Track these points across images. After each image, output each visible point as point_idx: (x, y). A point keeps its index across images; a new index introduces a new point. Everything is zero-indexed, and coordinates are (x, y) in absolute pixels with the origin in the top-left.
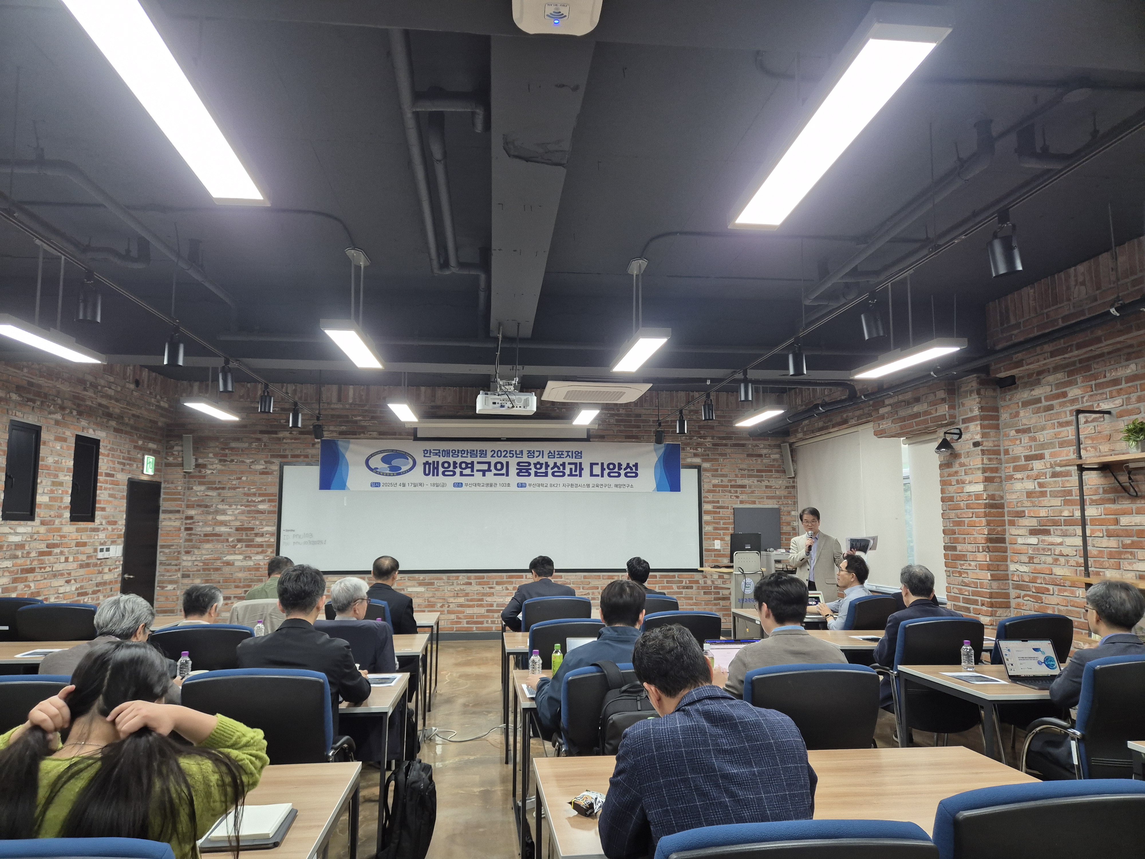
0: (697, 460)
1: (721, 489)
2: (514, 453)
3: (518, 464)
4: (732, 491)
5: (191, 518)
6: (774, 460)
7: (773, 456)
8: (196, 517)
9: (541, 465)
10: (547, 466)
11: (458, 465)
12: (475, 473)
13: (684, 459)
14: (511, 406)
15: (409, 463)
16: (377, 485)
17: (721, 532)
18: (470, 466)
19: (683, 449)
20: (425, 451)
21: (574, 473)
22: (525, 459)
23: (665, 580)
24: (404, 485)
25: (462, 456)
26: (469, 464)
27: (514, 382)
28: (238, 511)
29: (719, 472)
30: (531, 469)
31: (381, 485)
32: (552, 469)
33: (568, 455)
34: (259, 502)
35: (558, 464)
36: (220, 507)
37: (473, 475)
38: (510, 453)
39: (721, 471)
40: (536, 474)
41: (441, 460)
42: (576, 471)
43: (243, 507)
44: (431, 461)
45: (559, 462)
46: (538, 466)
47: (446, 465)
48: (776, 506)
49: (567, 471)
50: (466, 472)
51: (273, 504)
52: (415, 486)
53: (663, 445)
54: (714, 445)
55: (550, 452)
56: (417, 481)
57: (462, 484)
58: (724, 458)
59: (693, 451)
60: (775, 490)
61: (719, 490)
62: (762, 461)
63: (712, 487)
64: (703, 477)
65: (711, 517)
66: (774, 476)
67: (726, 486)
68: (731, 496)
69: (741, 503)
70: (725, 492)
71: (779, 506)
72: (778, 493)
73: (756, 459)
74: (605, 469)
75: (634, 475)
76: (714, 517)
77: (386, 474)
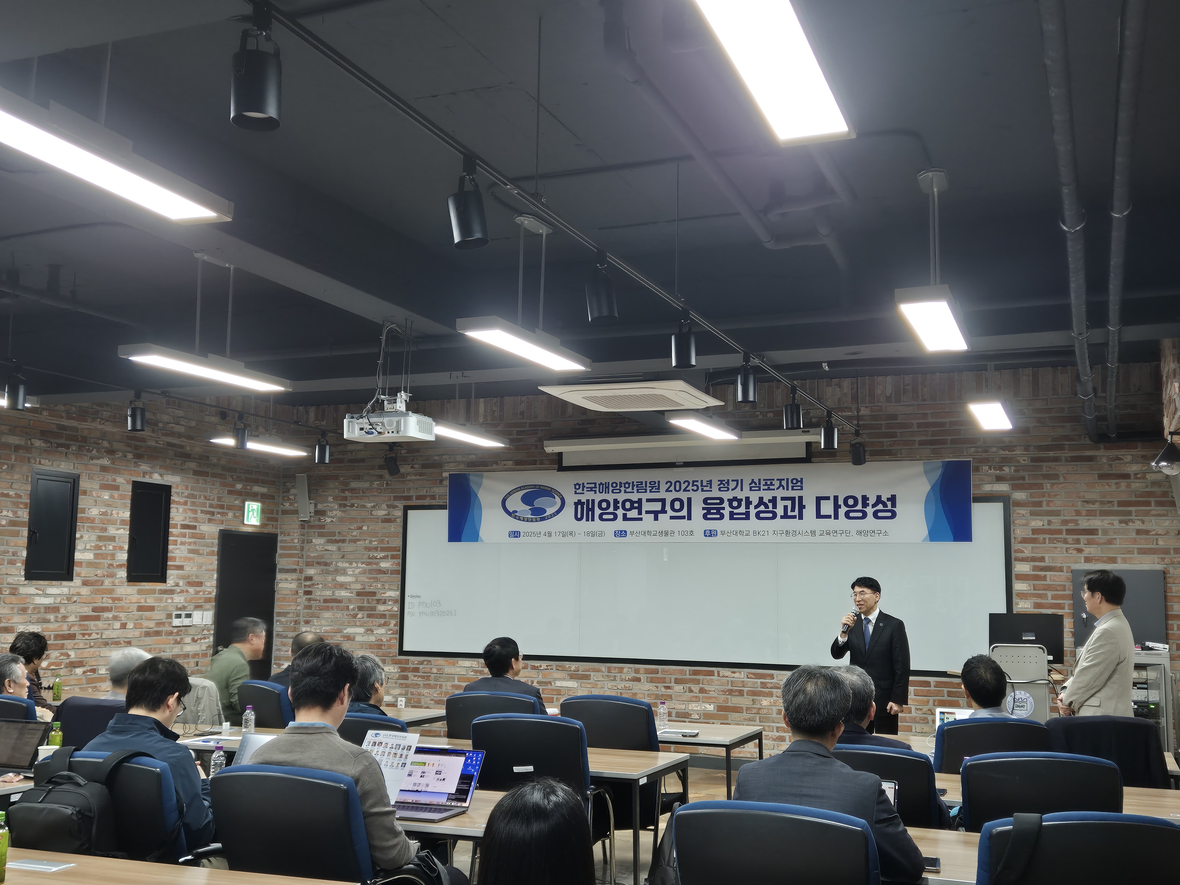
0: (1003, 488)
1: (1047, 536)
2: (699, 484)
3: (705, 501)
4: (1070, 541)
5: (309, 578)
6: (1153, 483)
8: (315, 578)
9: (740, 501)
10: (748, 502)
11: (620, 505)
12: (644, 515)
13: (978, 486)
15: (555, 503)
16: (515, 534)
17: (1049, 612)
18: (636, 505)
19: (977, 469)
20: (577, 486)
21: (790, 513)
22: (715, 493)
23: (945, 690)
24: (550, 534)
25: (625, 492)
26: (636, 502)
28: (358, 570)
29: (1045, 508)
30: (723, 508)
31: (522, 534)
32: (756, 507)
33: (781, 485)
34: (381, 558)
35: (766, 500)
36: (340, 564)
37: (641, 519)
38: (693, 485)
39: (1048, 505)
40: (732, 516)
41: (598, 497)
42: (793, 510)
43: (363, 566)
44: (584, 500)
45: (767, 496)
46: (735, 504)
47: (604, 505)
48: (1159, 567)
49: (780, 511)
50: (630, 514)
51: (396, 561)
52: (564, 536)
53: (937, 464)
54: (1033, 460)
55: (753, 481)
56: (567, 529)
57: (625, 532)
58: (1054, 481)
59: (994, 472)
60: (1156, 537)
61: (1044, 539)
62: (1128, 486)
63: (1031, 533)
64: (1014, 517)
65: (1029, 585)
66: (1153, 512)
67: (1059, 532)
68: (1067, 548)
69: (1085, 562)
70: (1055, 542)
71: (1165, 566)
72: (1161, 543)
73: (1116, 483)
74: (840, 505)
75: (889, 514)
76: (1034, 585)
77: (527, 519)
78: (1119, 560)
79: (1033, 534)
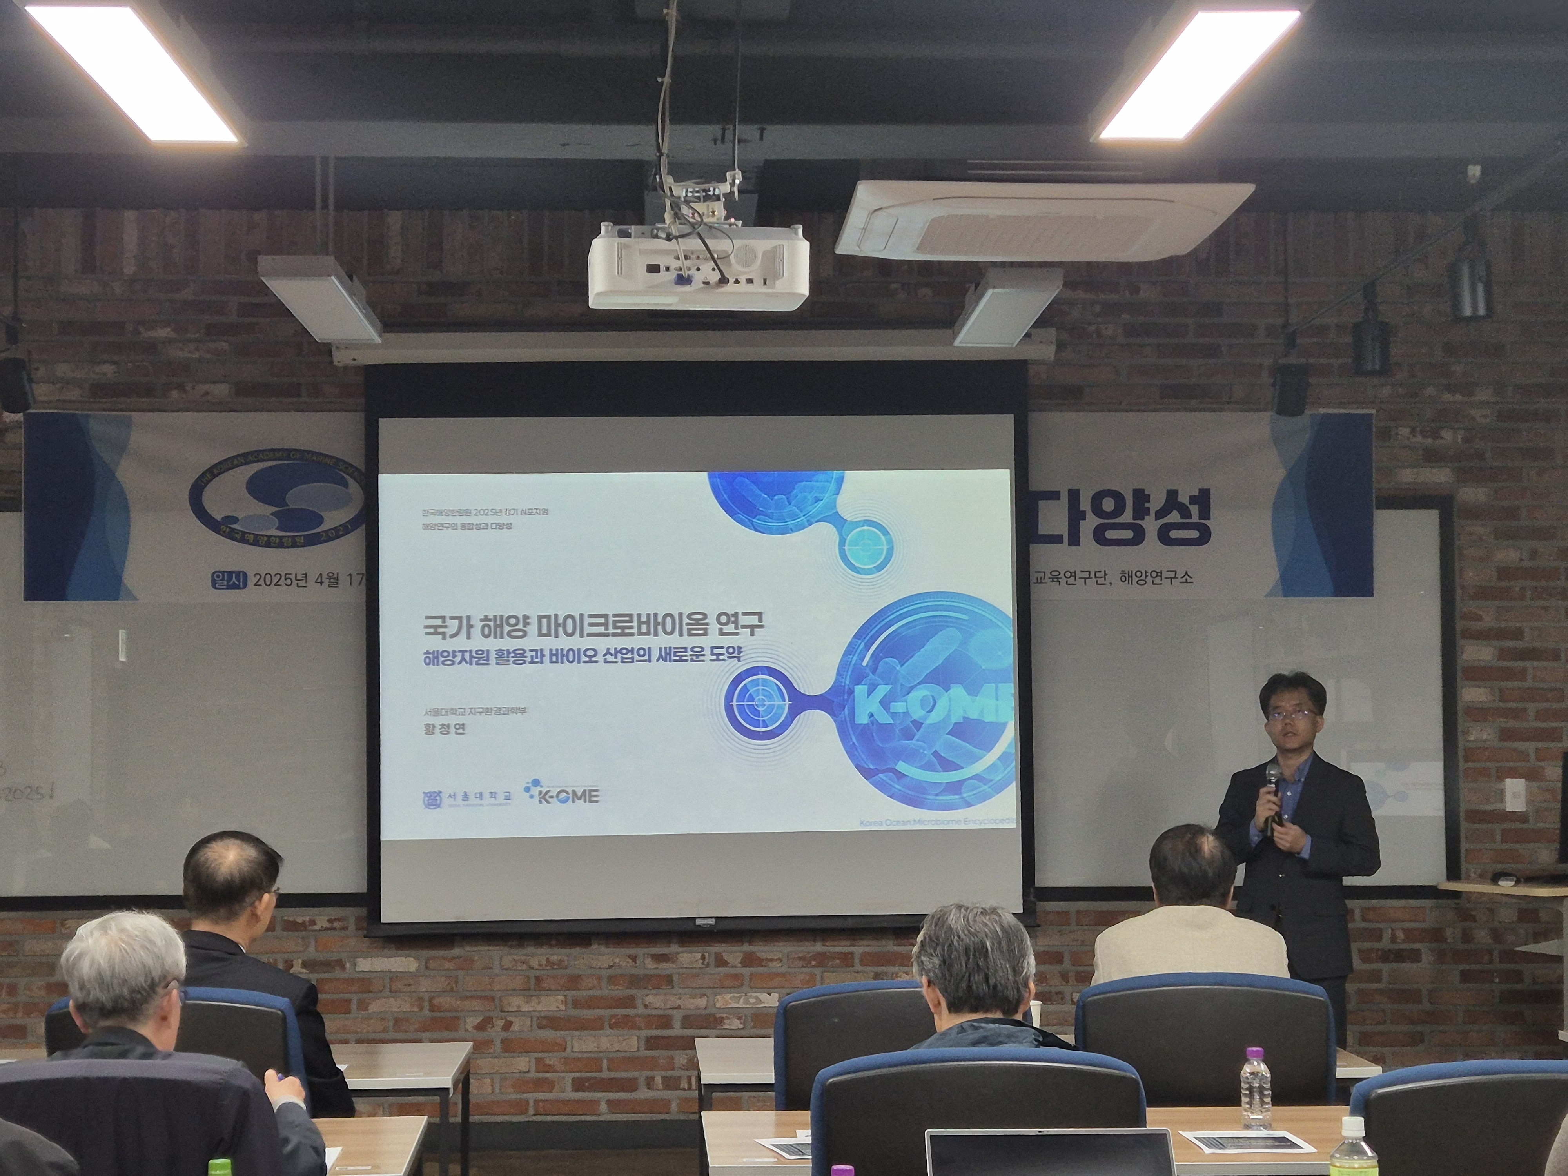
0: (1439, 476)
1: (1529, 584)
13: (1386, 472)
14: (717, 276)
15: (349, 500)
16: (234, 580)
17: (1530, 747)
19: (1385, 434)
24: (334, 580)
27: (725, 188)
29: (1523, 521)
31: (252, 580)
39: (1531, 516)
53: (1304, 420)
54: (1505, 415)
58: (1543, 464)
59: (1421, 441)
61: (1523, 590)
63: (1495, 576)
64: (1461, 541)
65: (1492, 691)
67: (1551, 573)
70: (1545, 596)
74: (1084, 512)
75: (1194, 534)
76: (1501, 690)
77: (265, 539)
79: (1500, 579)
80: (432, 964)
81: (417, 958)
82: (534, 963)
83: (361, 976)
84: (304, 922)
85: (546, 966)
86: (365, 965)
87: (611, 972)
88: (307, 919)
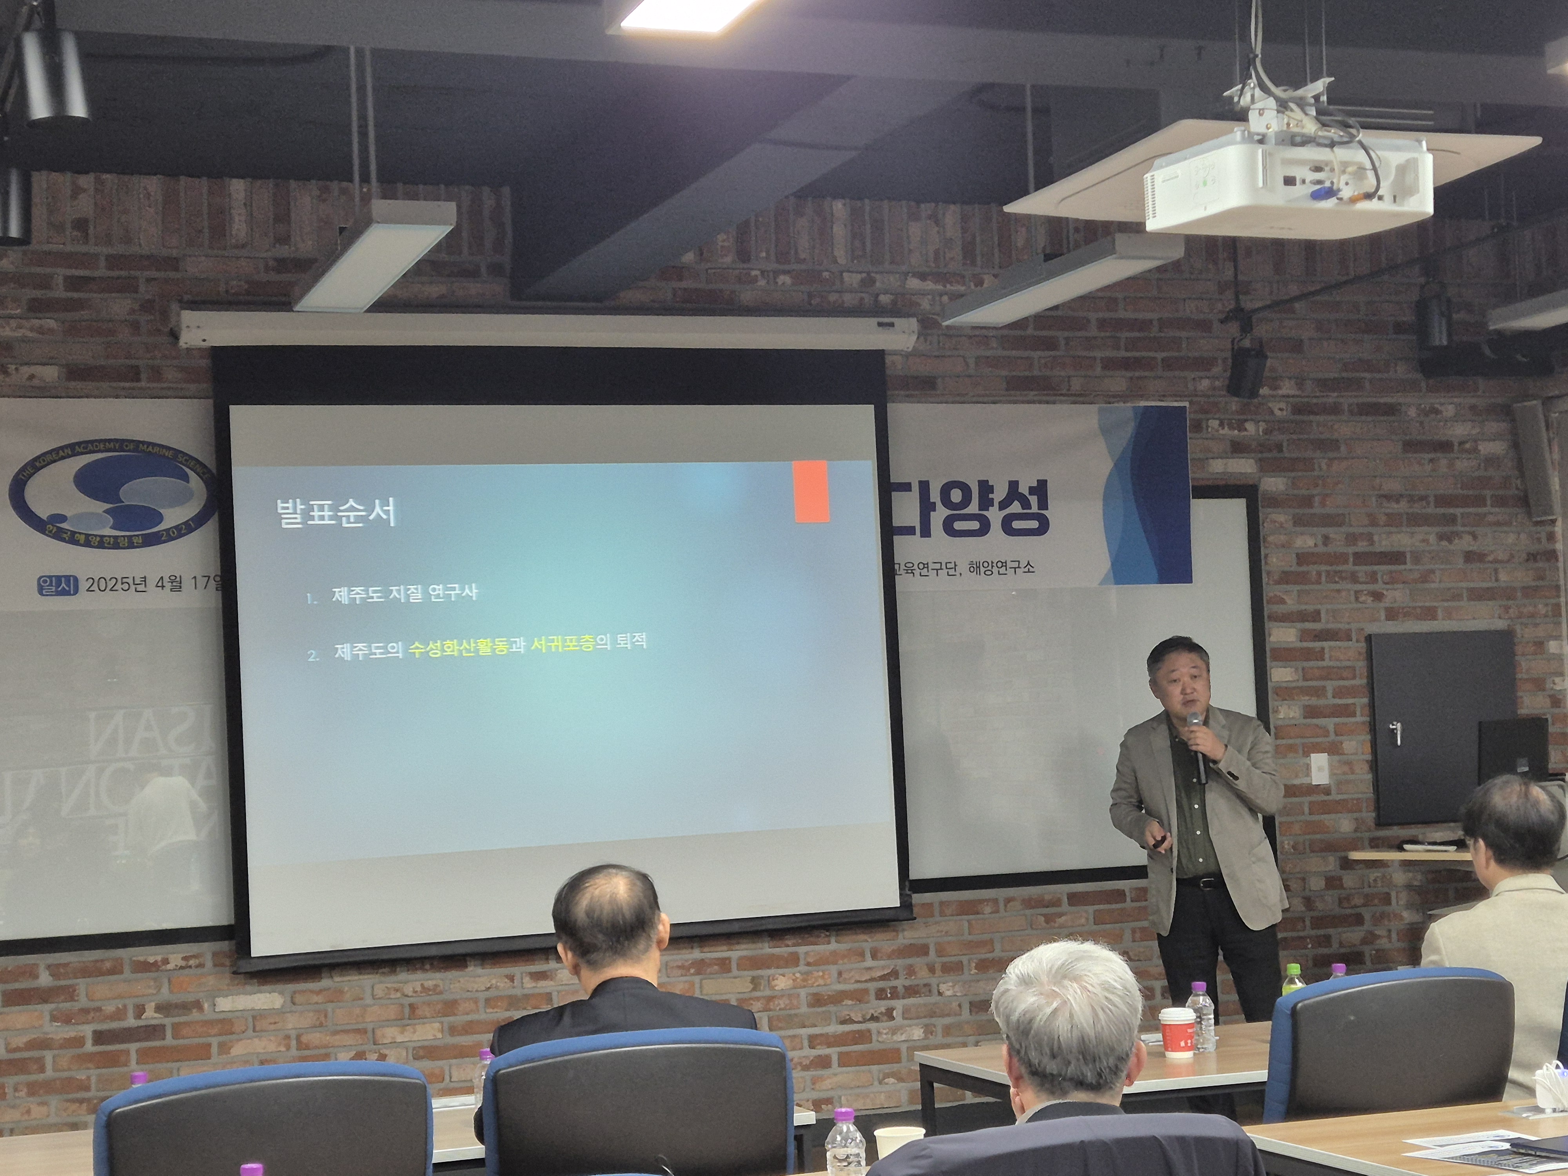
0: (1245, 467)
1: (1324, 568)
4: (1362, 577)
6: (1491, 461)
7: (1487, 448)
13: (1200, 463)
15: (188, 495)
16: (63, 585)
17: (1330, 723)
19: (1198, 427)
24: (177, 584)
29: (1317, 510)
31: (83, 585)
39: (1323, 504)
48: (1501, 625)
53: (1126, 412)
54: (1300, 409)
58: (1331, 455)
59: (1230, 432)
60: (1497, 566)
61: (1319, 574)
62: (1451, 465)
63: (1295, 561)
64: (1265, 528)
65: (1297, 669)
66: (1491, 518)
67: (1341, 558)
68: (1356, 592)
69: (1388, 618)
70: (1337, 579)
71: (1509, 622)
72: (1503, 577)
73: (1431, 460)
74: (935, 503)
75: (1034, 524)
76: (1303, 669)
77: (98, 539)
78: (1440, 613)
79: (1299, 564)
80: (299, 998)
81: (281, 993)
82: (408, 989)
83: (222, 1016)
84: (156, 961)
85: (421, 992)
86: (225, 1004)
87: (488, 994)
88: (159, 958)
